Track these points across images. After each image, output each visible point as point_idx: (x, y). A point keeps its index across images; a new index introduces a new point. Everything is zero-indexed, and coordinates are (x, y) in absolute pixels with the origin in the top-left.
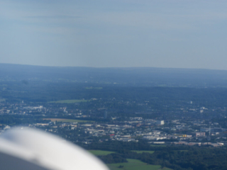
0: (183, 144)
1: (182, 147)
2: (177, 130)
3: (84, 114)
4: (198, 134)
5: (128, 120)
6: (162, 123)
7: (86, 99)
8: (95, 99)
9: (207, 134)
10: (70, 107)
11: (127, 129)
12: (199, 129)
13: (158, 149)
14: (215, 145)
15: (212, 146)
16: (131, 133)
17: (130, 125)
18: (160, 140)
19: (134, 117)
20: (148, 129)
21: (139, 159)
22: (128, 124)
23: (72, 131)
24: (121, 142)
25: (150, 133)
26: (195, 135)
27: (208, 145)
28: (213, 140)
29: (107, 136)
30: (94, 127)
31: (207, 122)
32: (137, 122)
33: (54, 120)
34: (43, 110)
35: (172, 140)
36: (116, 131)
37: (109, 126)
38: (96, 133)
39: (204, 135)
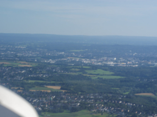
1: (120, 67)
2: (121, 61)
3: (82, 55)
4: (129, 63)
6: (115, 59)
7: (83, 50)
10: (76, 53)
12: (130, 61)
14: (134, 66)
16: (101, 62)
18: (112, 65)
19: (103, 57)
20: (109, 61)
22: (100, 59)
23: (77, 62)
24: (96, 65)
26: (127, 63)
27: (131, 66)
28: (134, 65)
29: (91, 63)
30: (86, 60)
32: (104, 59)
33: (69, 58)
34: (64, 54)
35: (117, 65)
37: (92, 60)
38: (87, 62)
39: (131, 63)
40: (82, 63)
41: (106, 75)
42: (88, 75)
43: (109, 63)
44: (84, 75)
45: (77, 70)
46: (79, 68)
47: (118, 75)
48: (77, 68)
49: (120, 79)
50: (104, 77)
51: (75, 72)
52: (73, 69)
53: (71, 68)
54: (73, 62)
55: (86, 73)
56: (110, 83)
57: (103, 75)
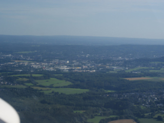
1: (76, 72)
2: (75, 65)
3: (31, 58)
4: (84, 67)
5: (52, 61)
6: (68, 62)
7: (32, 51)
8: (36, 51)
9: (88, 66)
10: (24, 55)
11: (51, 65)
12: (85, 64)
13: (65, 74)
14: (91, 71)
16: (53, 67)
17: (53, 63)
18: (66, 70)
19: (55, 59)
20: (61, 65)
21: (56, 78)
23: (25, 66)
24: (48, 71)
25: (62, 67)
28: (91, 69)
29: (42, 68)
30: (36, 64)
31: (89, 61)
32: (56, 62)
33: (16, 61)
34: (11, 57)
35: (72, 70)
36: (46, 66)
37: (43, 64)
39: (87, 67)
40: (31, 67)
42: (40, 88)
44: (35, 88)
45: (25, 79)
46: (28, 77)
48: (25, 77)
51: (22, 83)
52: (20, 79)
54: (20, 67)
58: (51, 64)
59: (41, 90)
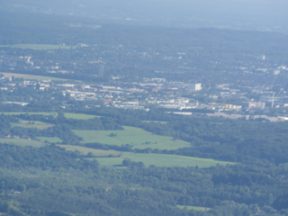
0: (221, 117)
1: (216, 119)
2: (220, 98)
3: (63, 68)
4: (252, 105)
6: (198, 87)
7: (68, 44)
8: (85, 45)
9: (268, 104)
11: (135, 94)
12: (257, 98)
14: (273, 119)
15: (268, 120)
16: (139, 99)
17: (141, 88)
18: (184, 110)
19: (151, 77)
20: (171, 96)
22: (138, 87)
23: (41, 92)
24: (121, 110)
25: (172, 101)
26: (247, 105)
27: (260, 119)
29: (99, 102)
32: (154, 84)
35: (205, 111)
36: (115, 96)
37: (106, 88)
38: (82, 96)
39: (262, 105)
41: (156, 151)
42: (85, 151)
43: (171, 104)
44: (70, 148)
45: (41, 126)
46: (50, 120)
47: (205, 153)
48: (42, 119)
49: (211, 168)
50: (149, 161)
51: (32, 134)
52: (24, 124)
53: (14, 119)
55: (77, 141)
56: (173, 185)
57: (146, 151)
58: (135, 89)
59: (90, 155)
